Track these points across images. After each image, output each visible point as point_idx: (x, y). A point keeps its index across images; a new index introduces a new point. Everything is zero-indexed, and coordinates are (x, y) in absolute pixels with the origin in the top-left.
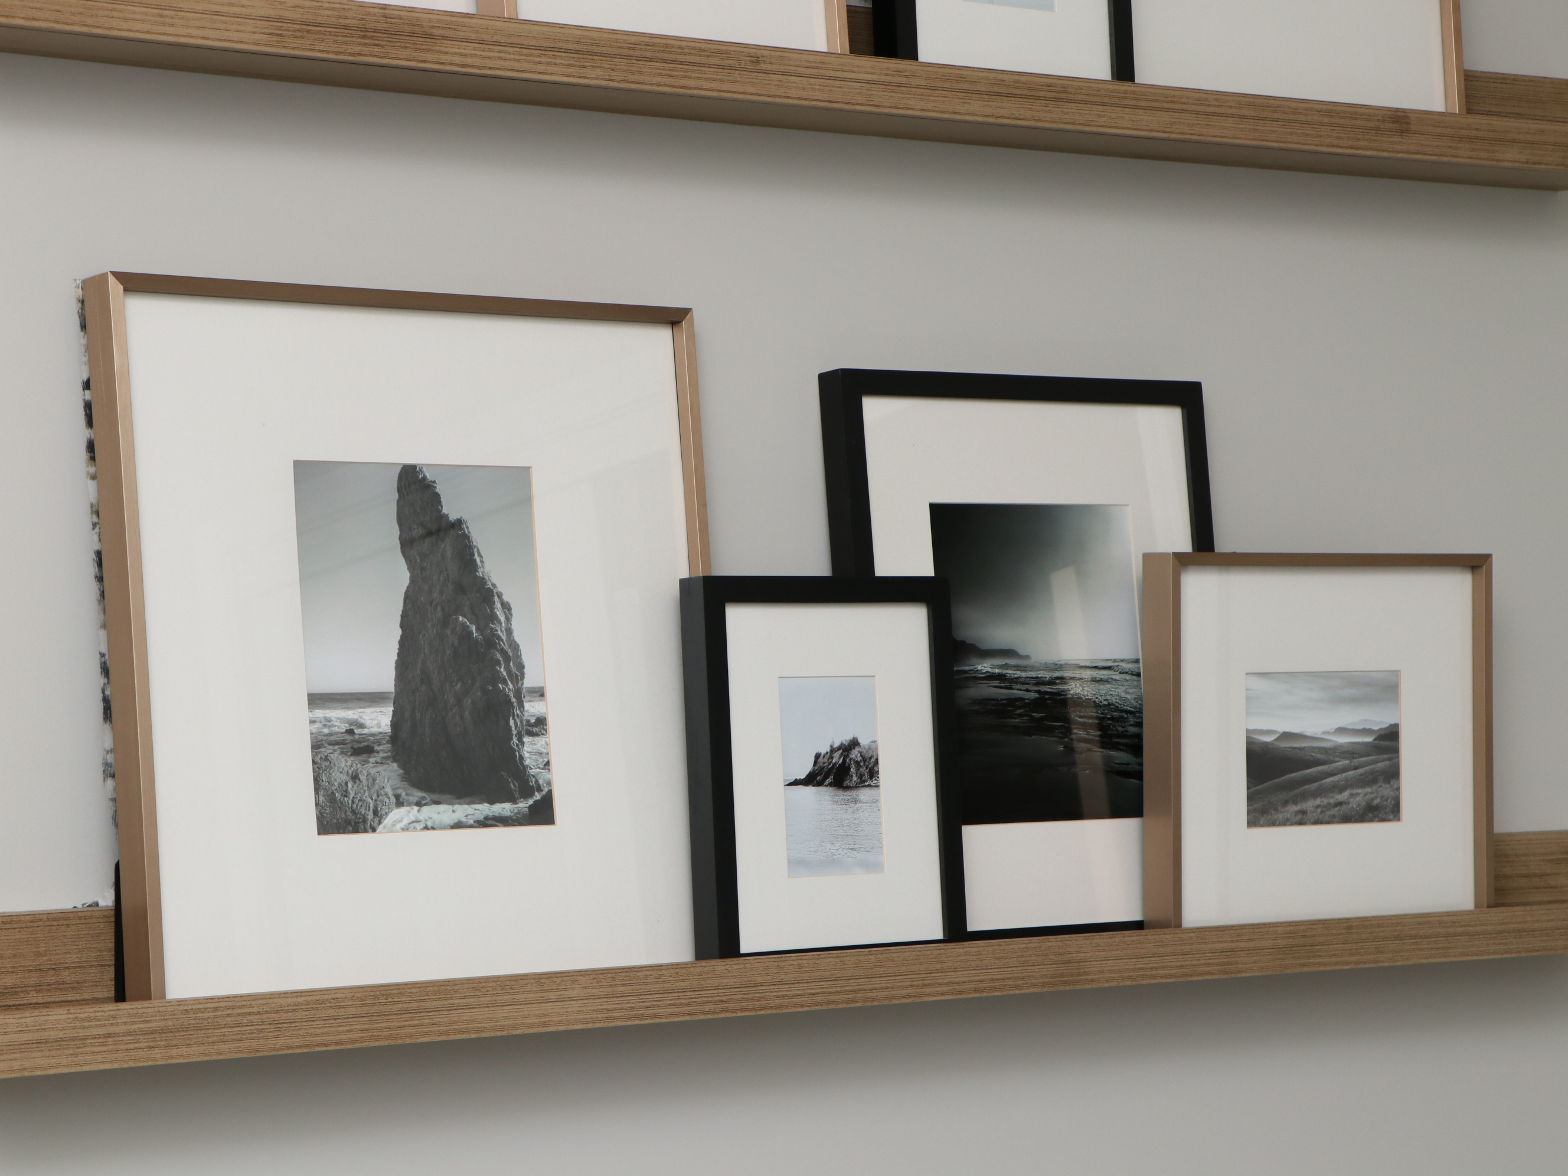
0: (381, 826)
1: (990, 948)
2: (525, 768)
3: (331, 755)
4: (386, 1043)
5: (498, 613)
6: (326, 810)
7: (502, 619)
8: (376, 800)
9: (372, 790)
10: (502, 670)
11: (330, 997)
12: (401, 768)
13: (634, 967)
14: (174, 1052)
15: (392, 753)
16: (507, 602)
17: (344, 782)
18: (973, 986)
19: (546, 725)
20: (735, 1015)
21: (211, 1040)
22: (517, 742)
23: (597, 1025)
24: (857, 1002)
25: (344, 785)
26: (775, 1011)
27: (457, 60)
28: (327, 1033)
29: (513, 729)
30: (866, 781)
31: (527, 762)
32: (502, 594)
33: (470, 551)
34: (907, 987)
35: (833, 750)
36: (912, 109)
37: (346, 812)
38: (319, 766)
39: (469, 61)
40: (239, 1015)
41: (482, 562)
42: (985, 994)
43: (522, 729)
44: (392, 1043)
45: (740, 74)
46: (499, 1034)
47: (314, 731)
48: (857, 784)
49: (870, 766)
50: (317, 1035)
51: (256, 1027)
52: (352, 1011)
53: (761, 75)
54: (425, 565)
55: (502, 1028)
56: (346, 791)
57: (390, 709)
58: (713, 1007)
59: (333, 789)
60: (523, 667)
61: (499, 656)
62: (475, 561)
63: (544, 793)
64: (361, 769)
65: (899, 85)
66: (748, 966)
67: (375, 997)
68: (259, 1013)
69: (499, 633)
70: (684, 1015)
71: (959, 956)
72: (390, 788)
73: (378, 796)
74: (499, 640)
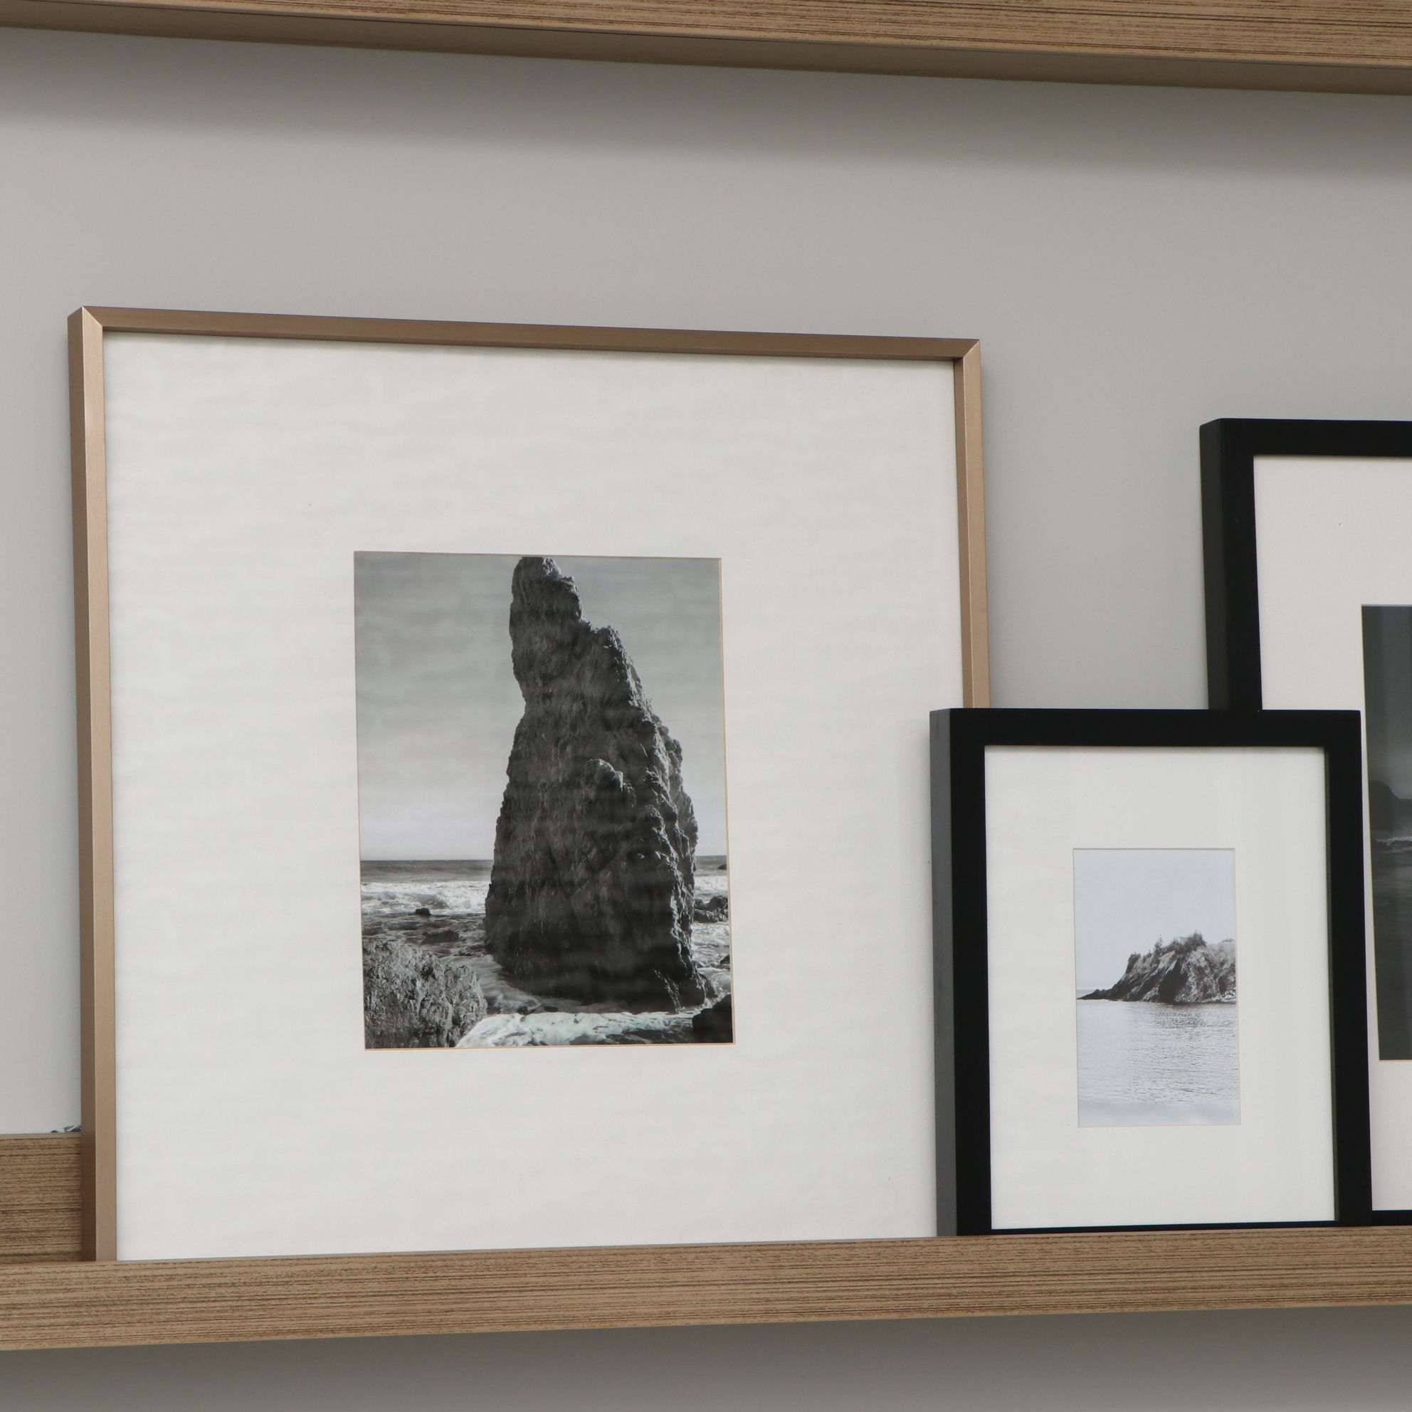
0: (463, 1040)
1: (1397, 1238)
2: (690, 966)
3: (392, 943)
4: (424, 1332)
5: (660, 756)
6: (380, 1015)
7: (666, 763)
8: (457, 1005)
9: (453, 991)
10: (662, 832)
11: (340, 1267)
12: (499, 963)
13: (810, 1244)
14: (108, 1331)
15: (485, 942)
16: (674, 741)
17: (410, 978)
18: (1365, 1290)
19: (727, 908)
20: (970, 1314)
21: (162, 1317)
22: (681, 931)
23: (749, 1321)
24: (1170, 1304)
25: (409, 983)
26: (1035, 1313)
27: (560, 12)
28: (336, 1315)
29: (675, 912)
30: (1214, 996)
31: (695, 957)
32: (667, 730)
33: (620, 672)
34: (1254, 1286)
35: (1159, 952)
36: (1291, 54)
37: (411, 1018)
38: (374, 957)
39: (579, 13)
40: (204, 1286)
41: (638, 686)
42: (1386, 1303)
43: (689, 913)
44: (433, 1331)
45: (1007, 15)
46: (597, 1326)
47: (368, 910)
48: (1197, 999)
49: (1221, 975)
50: (322, 1317)
51: (230, 1303)
52: (374, 1287)
53: (1042, 15)
54: (550, 691)
55: (603, 1319)
56: (413, 992)
57: (485, 883)
58: (934, 1302)
59: (393, 988)
60: (695, 829)
61: (657, 814)
62: (629, 685)
63: (719, 1000)
64: (437, 962)
65: (1270, 20)
66: (992, 1247)
67: (408, 1270)
68: (233, 1285)
69: (660, 782)
70: (887, 1311)
71: (1343, 1246)
72: (479, 988)
73: (461, 998)
74: (658, 793)
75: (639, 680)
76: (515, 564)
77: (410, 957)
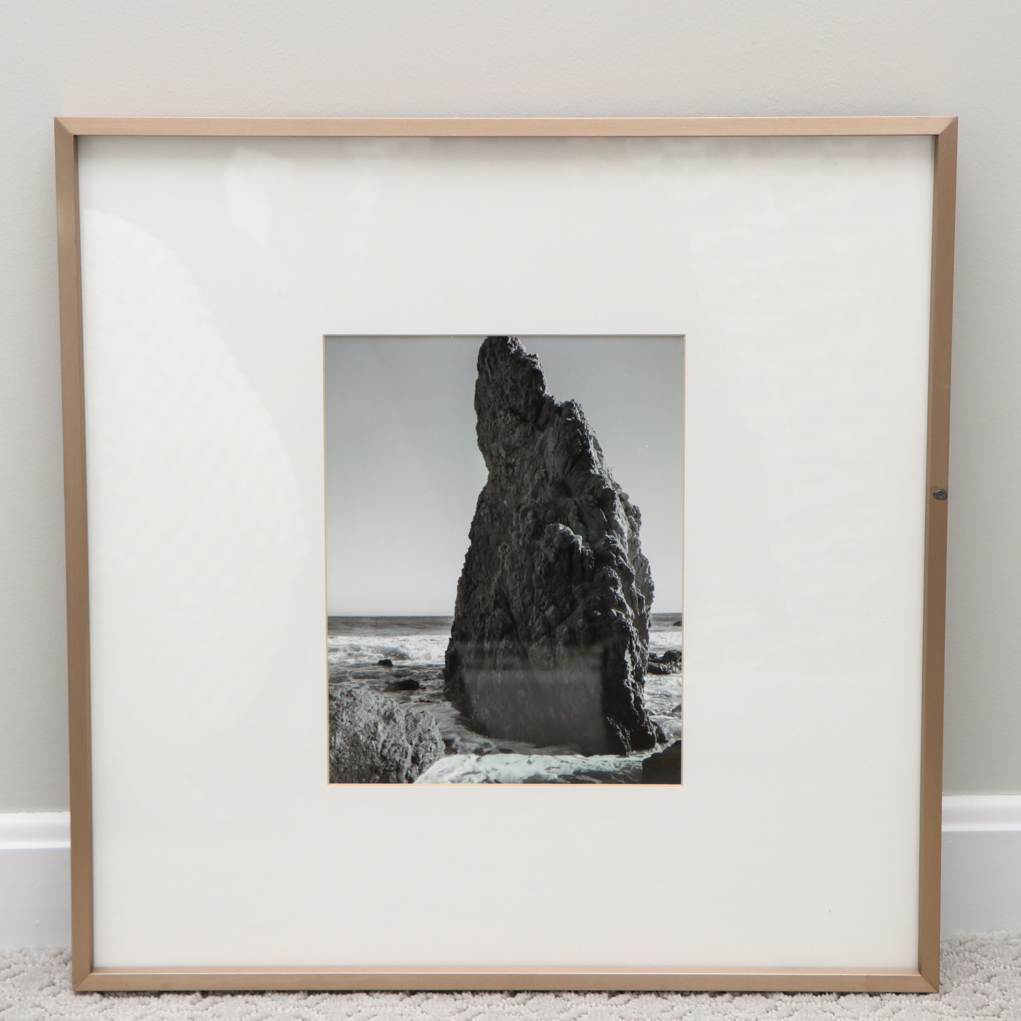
2: (642, 713)
3: (356, 690)
5: (619, 521)
6: (344, 754)
7: (625, 527)
8: (417, 745)
9: (413, 733)
12: (457, 709)
15: (444, 691)
16: (634, 507)
17: (373, 722)
19: (680, 661)
22: (634, 681)
25: (372, 725)
29: (629, 664)
31: (647, 706)
32: (627, 497)
33: (582, 442)
37: (372, 757)
38: (339, 702)
41: (600, 456)
43: (643, 666)
54: (513, 461)
56: (375, 733)
59: (356, 730)
60: (652, 588)
61: (615, 574)
62: (591, 454)
63: (669, 745)
64: (398, 708)
69: (619, 545)
72: (438, 731)
73: (420, 740)
74: (617, 555)
75: (600, 450)
76: (479, 344)
77: (372, 703)
